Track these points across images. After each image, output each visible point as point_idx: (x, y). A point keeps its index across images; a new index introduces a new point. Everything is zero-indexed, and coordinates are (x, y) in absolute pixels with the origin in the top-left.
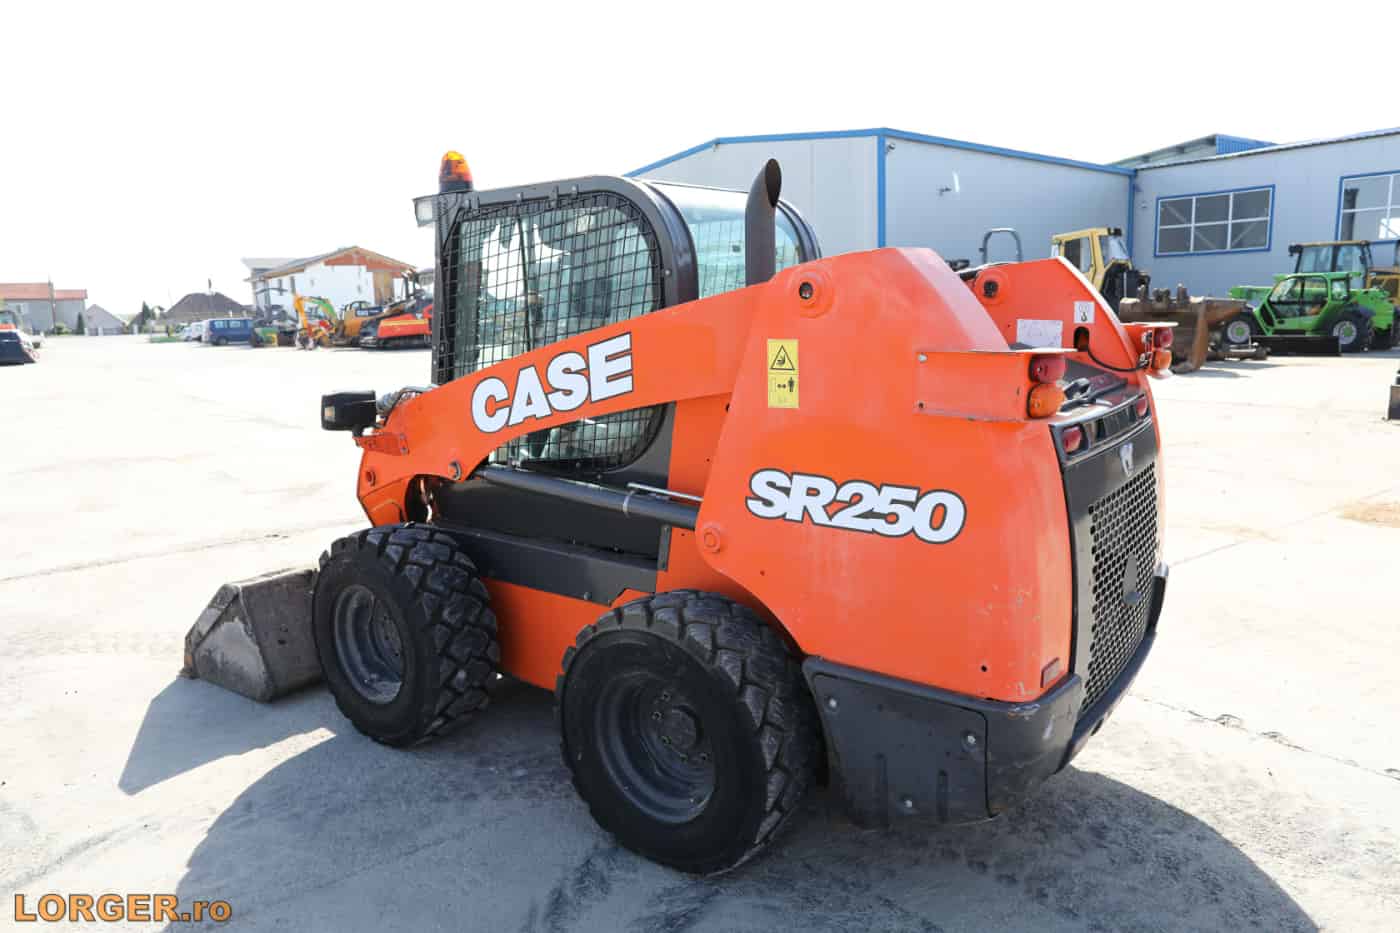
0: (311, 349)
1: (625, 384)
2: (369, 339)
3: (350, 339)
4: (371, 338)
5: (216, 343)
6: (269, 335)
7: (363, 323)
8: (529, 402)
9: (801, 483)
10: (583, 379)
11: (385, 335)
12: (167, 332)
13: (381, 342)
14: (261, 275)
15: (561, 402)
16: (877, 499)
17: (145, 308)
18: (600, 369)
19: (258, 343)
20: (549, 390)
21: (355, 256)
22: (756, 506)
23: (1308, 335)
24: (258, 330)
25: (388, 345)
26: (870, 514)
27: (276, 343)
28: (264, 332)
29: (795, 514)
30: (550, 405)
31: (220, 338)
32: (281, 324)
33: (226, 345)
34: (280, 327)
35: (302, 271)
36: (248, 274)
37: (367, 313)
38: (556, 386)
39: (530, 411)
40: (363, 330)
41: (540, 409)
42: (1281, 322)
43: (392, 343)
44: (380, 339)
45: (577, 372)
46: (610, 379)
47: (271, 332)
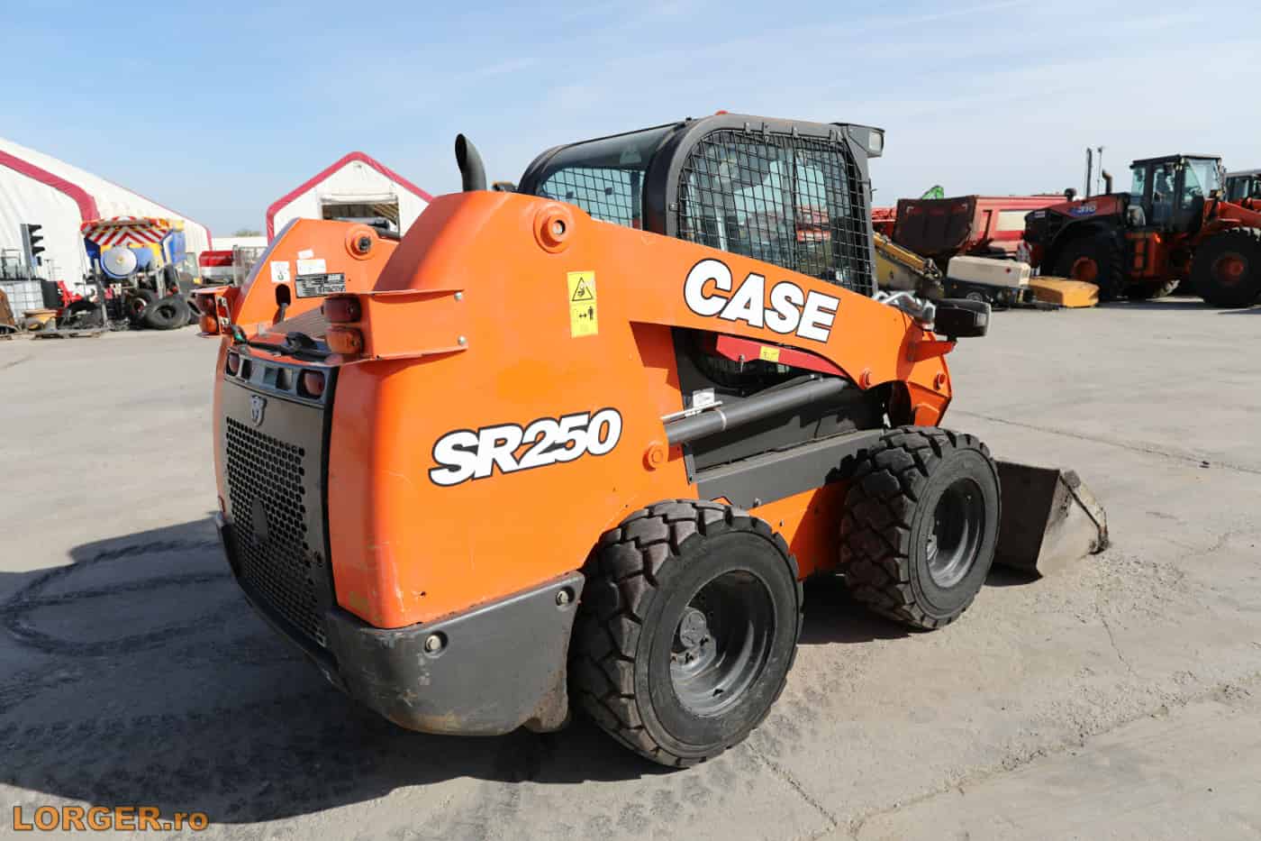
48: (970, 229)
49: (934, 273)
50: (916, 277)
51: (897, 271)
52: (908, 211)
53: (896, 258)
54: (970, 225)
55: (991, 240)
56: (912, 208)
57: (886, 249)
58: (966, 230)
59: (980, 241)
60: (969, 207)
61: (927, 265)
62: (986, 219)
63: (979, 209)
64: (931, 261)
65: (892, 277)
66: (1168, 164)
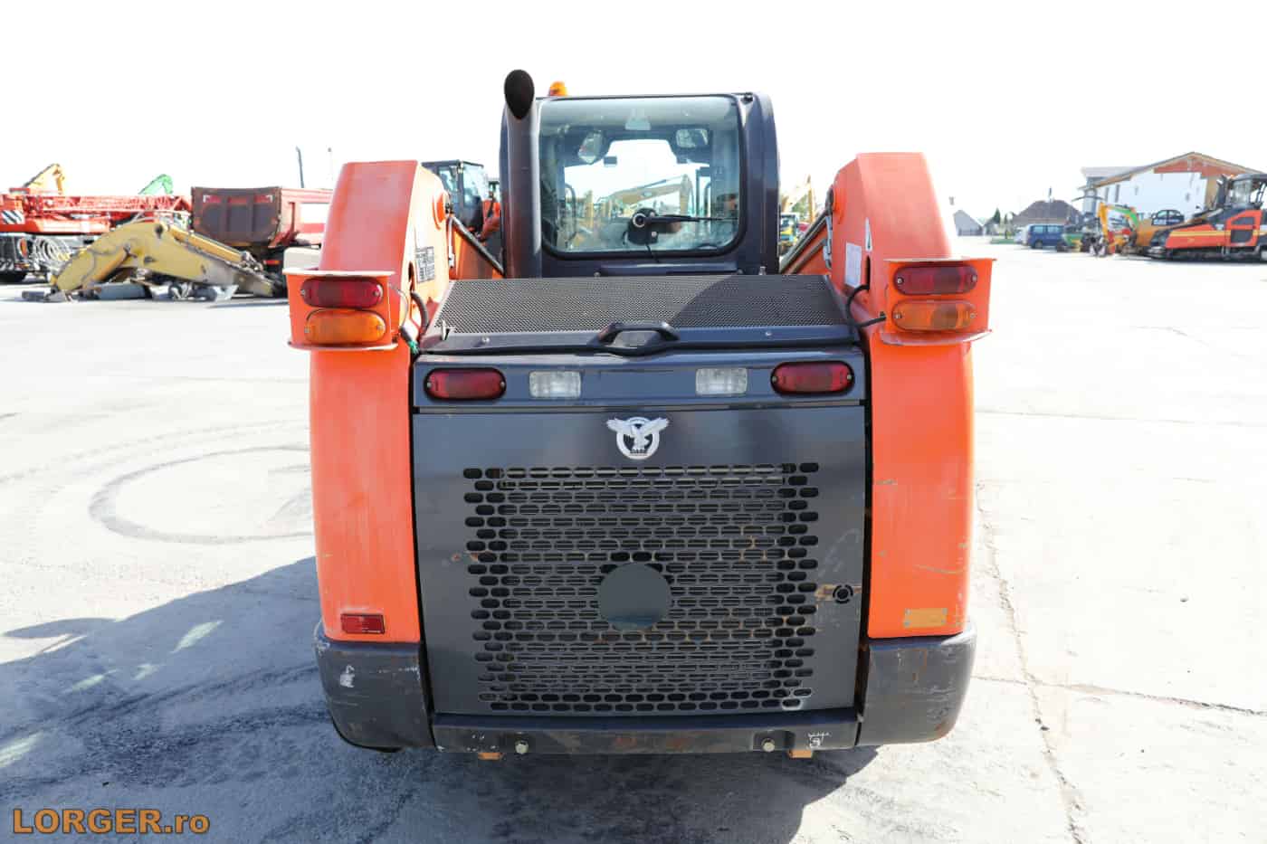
0: (1101, 256)
2: (1158, 248)
3: (1140, 249)
4: (1159, 248)
5: (1034, 247)
6: (1072, 241)
7: (1157, 232)
11: (1176, 246)
12: (1006, 235)
13: (1168, 253)
14: (1095, 183)
17: (998, 214)
19: (1061, 247)
21: (1190, 162)
24: (1064, 236)
25: (1174, 257)
27: (1079, 249)
28: (1069, 238)
31: (1037, 241)
32: (1090, 231)
33: (1041, 248)
34: (1088, 234)
35: (1128, 179)
36: (1084, 182)
37: (1165, 222)
40: (1155, 240)
43: (1181, 255)
44: (1166, 250)
47: (1076, 239)
48: (279, 221)
49: (252, 267)
50: (234, 271)
51: (209, 265)
52: (204, 200)
53: (203, 251)
54: (280, 217)
55: (298, 232)
56: (208, 196)
57: (190, 241)
58: (276, 222)
59: (288, 234)
60: (275, 199)
61: (243, 258)
62: (290, 211)
63: (285, 201)
64: (248, 255)
65: (204, 271)
66: (452, 167)
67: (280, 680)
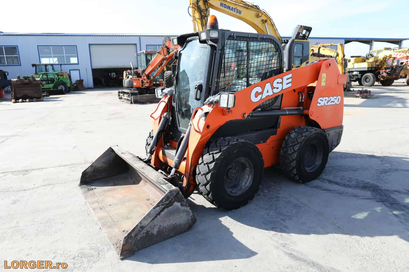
1: (290, 85)
8: (268, 92)
9: (325, 98)
10: (281, 84)
15: (276, 91)
16: (332, 99)
18: (285, 81)
20: (273, 88)
22: (318, 105)
23: (52, 89)
26: (332, 102)
29: (323, 105)
30: (273, 92)
38: (275, 87)
39: (267, 94)
41: (270, 93)
42: (43, 86)
45: (280, 83)
46: (287, 84)
67: (338, 192)
